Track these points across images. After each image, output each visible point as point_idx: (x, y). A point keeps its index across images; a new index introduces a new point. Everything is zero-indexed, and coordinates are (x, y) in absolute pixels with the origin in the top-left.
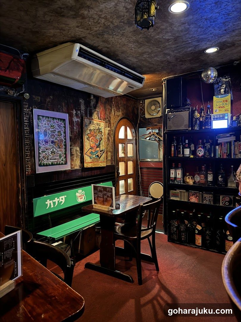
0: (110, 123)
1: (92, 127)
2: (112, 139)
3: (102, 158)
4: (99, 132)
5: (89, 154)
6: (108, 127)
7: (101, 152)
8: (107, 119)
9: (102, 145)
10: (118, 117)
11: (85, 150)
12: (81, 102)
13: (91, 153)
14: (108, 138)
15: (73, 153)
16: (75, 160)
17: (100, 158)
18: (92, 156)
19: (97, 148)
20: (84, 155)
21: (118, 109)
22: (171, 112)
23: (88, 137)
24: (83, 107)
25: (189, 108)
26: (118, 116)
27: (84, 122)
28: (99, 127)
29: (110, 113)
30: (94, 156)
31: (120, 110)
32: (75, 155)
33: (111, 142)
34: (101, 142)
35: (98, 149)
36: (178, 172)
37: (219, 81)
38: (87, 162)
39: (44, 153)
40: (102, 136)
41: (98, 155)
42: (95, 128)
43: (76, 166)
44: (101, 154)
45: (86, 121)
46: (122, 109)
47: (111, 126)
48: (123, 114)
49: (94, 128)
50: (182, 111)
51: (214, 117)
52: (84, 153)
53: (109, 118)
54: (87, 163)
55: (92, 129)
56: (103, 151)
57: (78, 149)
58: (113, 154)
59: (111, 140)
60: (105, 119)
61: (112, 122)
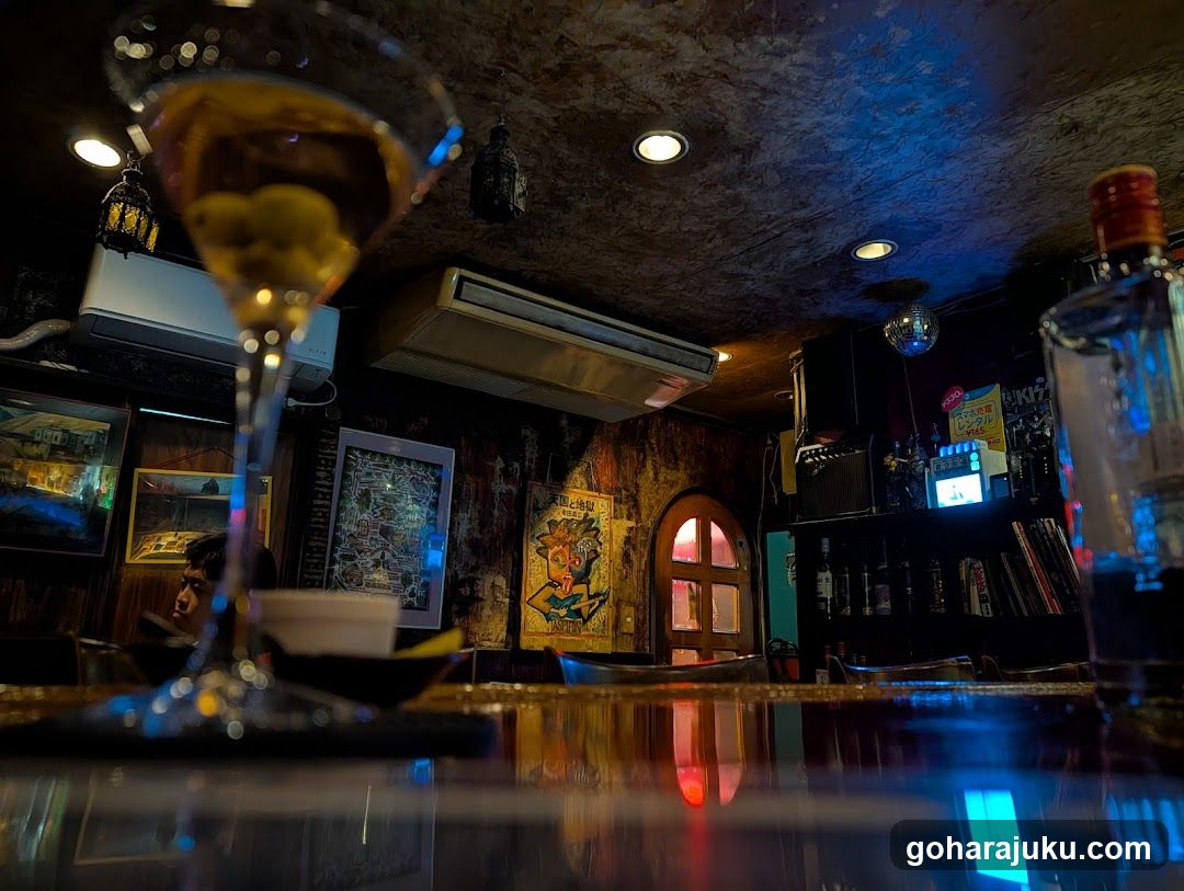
0: (636, 505)
1: (559, 514)
2: (644, 559)
3: (595, 622)
4: (587, 530)
5: (543, 605)
6: (629, 519)
7: (592, 601)
8: (624, 492)
9: (596, 576)
10: (672, 487)
11: (528, 588)
12: (526, 436)
13: (553, 600)
14: (626, 555)
15: (480, 595)
16: (484, 618)
17: (585, 621)
18: (553, 610)
19: (575, 584)
20: (522, 606)
21: (672, 460)
23: (540, 545)
24: (531, 453)
26: (673, 484)
27: (528, 499)
28: (586, 515)
29: (636, 474)
30: (563, 612)
31: (682, 465)
32: (488, 602)
33: (639, 571)
34: (593, 566)
35: (580, 589)
38: (534, 631)
39: (348, 563)
40: (601, 544)
41: (579, 610)
42: (570, 518)
43: (489, 640)
44: (591, 606)
45: (538, 492)
46: (687, 462)
47: (640, 515)
48: (692, 478)
49: (566, 517)
51: (938, 467)
52: (523, 599)
53: (632, 489)
54: (532, 634)
55: (559, 519)
56: (601, 598)
57: (501, 581)
58: (647, 613)
59: (640, 561)
60: (618, 490)
61: (644, 501)
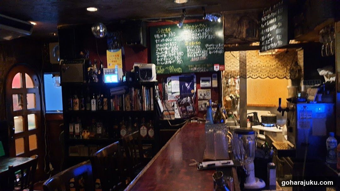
22: (65, 64)
25: (83, 61)
36: (76, 127)
37: (113, 35)
50: (76, 63)
51: (106, 71)
